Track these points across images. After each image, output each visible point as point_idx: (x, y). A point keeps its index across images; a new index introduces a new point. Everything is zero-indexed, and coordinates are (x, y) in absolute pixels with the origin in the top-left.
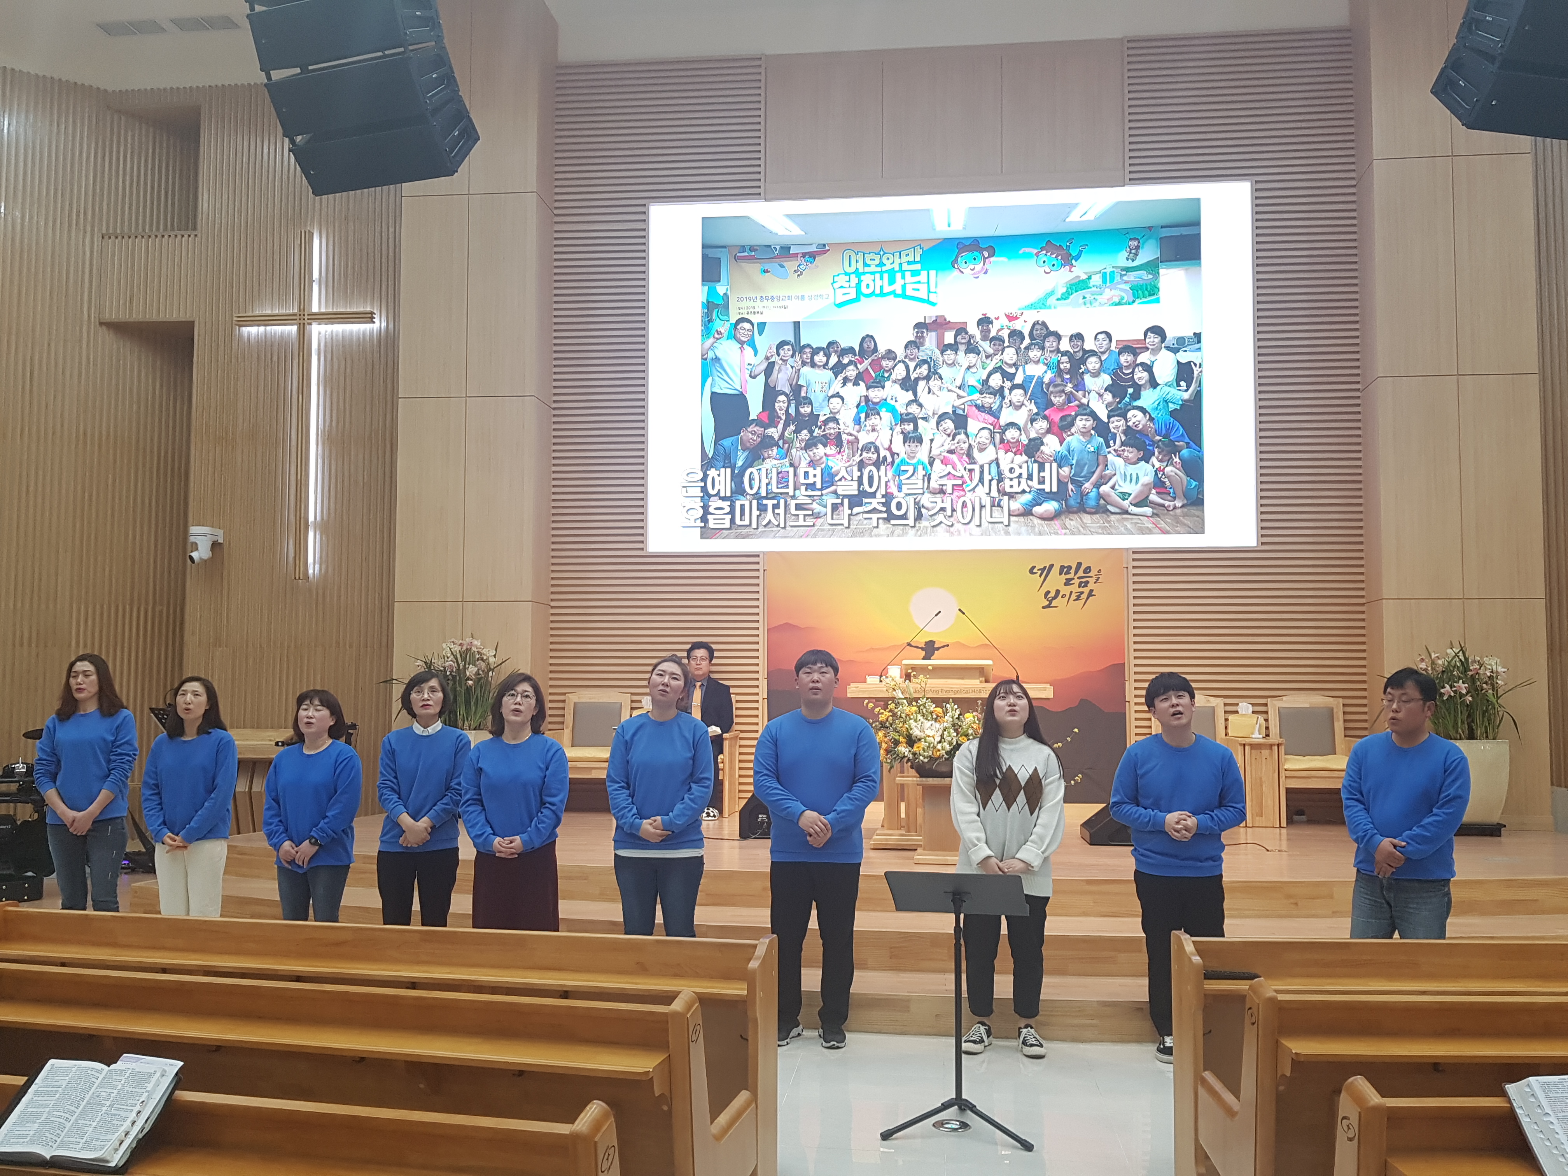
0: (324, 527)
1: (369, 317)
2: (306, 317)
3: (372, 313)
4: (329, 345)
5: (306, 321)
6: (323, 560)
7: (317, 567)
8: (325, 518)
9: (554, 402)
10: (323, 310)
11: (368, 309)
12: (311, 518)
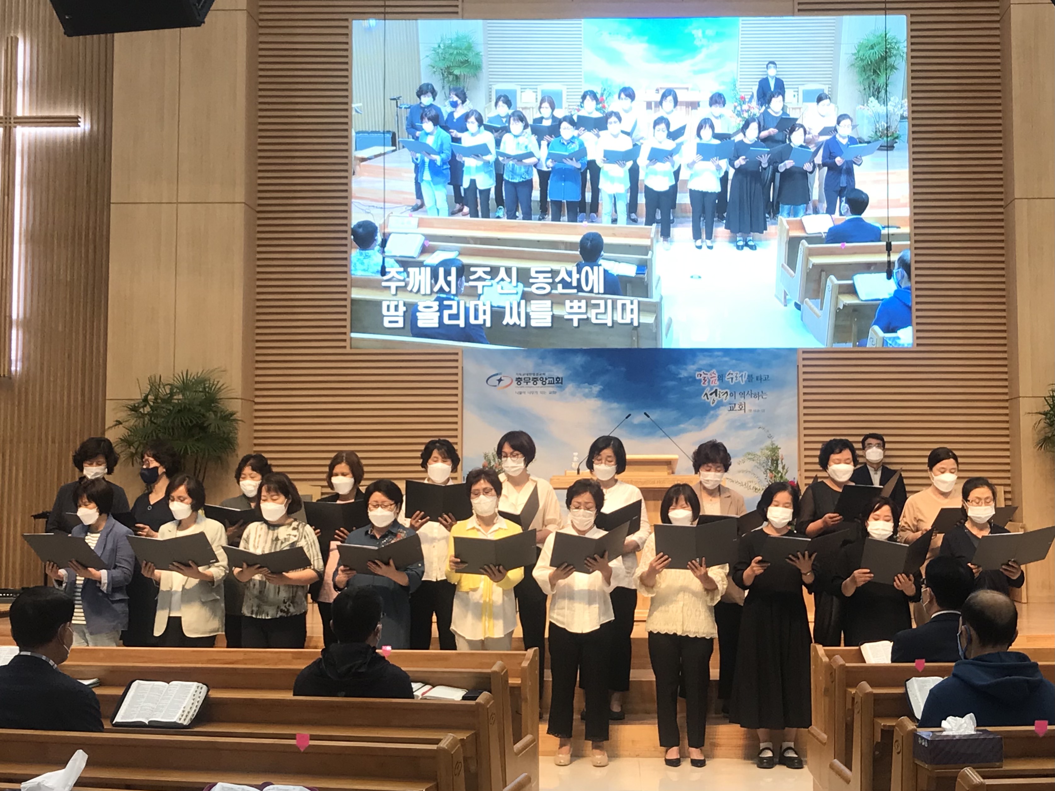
0: (26, 324)
1: (74, 121)
2: (12, 121)
3: (78, 117)
4: (33, 148)
5: (13, 125)
6: (26, 358)
7: (19, 364)
8: (28, 315)
9: (260, 205)
10: (27, 114)
11: (72, 113)
12: (14, 316)
